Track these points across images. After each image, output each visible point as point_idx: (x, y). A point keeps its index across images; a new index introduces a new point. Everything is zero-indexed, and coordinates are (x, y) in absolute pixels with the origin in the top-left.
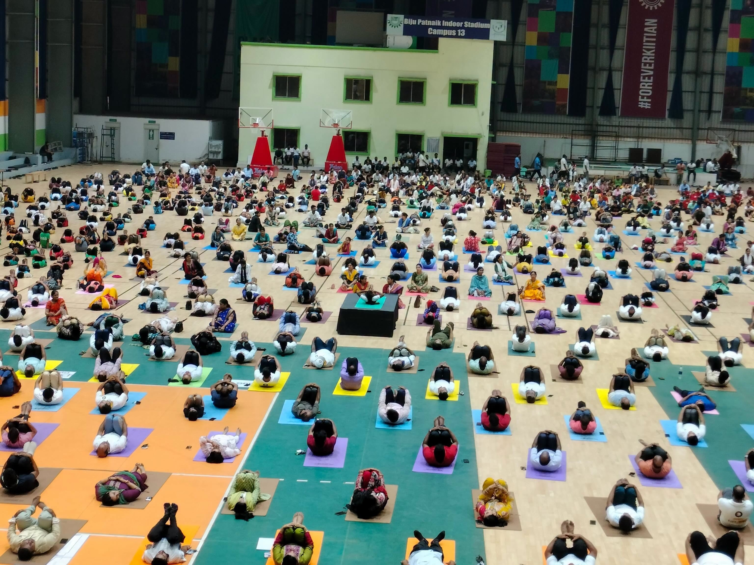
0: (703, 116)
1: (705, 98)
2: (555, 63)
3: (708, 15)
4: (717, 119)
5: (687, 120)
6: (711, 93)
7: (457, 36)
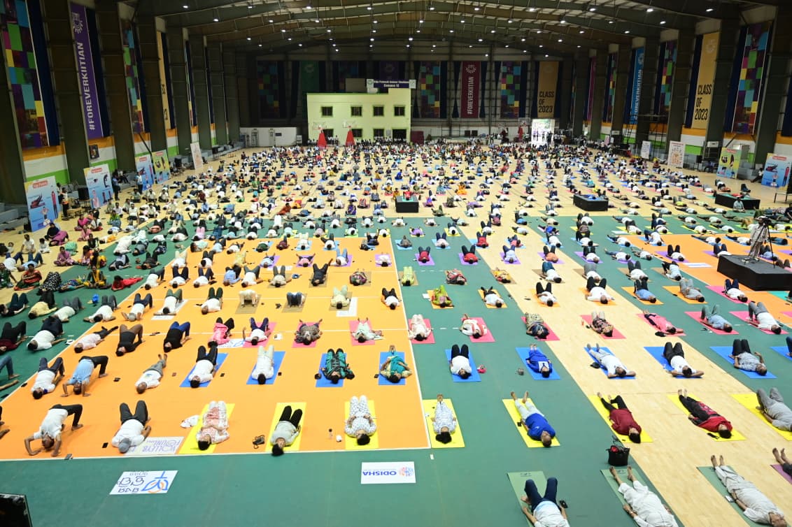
0: (493, 116)
1: (493, 109)
2: (433, 97)
3: (494, 74)
4: (498, 117)
5: (487, 118)
6: (496, 106)
7: (396, 87)
